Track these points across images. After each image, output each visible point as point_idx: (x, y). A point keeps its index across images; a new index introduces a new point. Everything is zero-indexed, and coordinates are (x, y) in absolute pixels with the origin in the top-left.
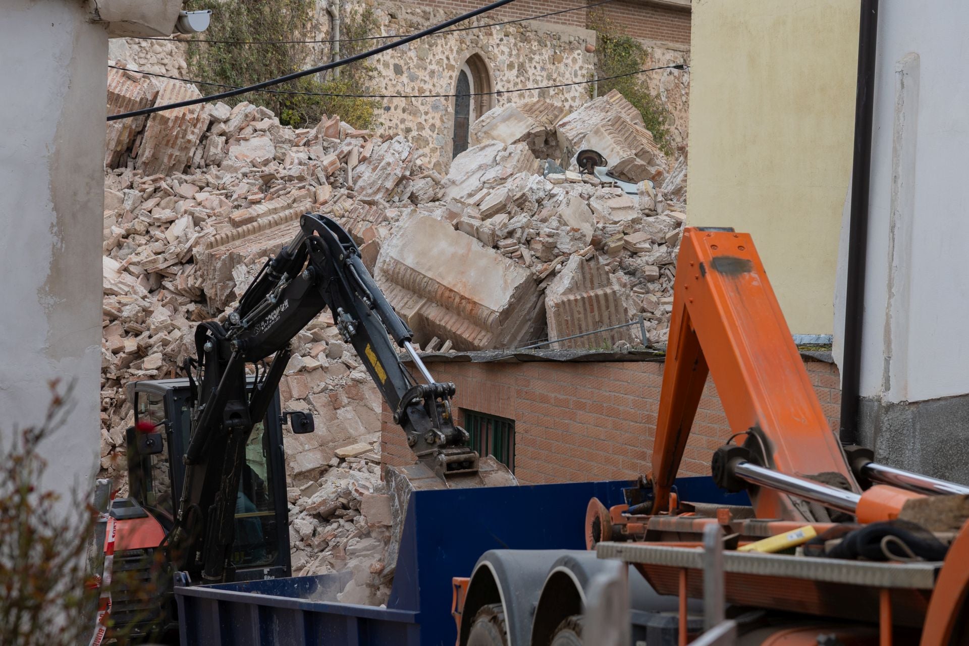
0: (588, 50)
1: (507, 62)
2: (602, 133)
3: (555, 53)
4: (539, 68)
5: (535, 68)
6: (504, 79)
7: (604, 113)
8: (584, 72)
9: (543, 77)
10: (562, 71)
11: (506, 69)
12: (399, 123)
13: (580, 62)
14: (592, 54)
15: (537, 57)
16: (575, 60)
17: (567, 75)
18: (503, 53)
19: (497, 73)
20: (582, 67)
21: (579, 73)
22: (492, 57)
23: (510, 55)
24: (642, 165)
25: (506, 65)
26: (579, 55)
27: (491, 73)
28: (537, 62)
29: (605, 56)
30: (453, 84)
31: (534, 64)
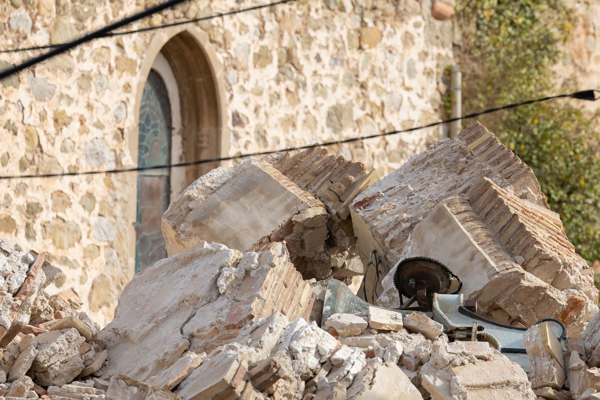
0: (439, 16)
1: (255, 49)
2: (450, 221)
3: (363, 24)
4: (326, 59)
5: (318, 58)
6: (249, 86)
7: (454, 176)
8: (431, 64)
9: (336, 78)
10: (379, 64)
11: (251, 64)
12: (12, 194)
13: (420, 43)
14: (448, 24)
15: (321, 36)
16: (408, 39)
17: (393, 73)
18: (244, 28)
19: (232, 73)
20: (426, 54)
21: (419, 67)
22: (219, 39)
23: (262, 34)
24: (538, 289)
25: (251, 56)
26: (417, 25)
27: (219, 74)
28: (320, 46)
29: (478, 26)
30: (133, 101)
31: (315, 50)
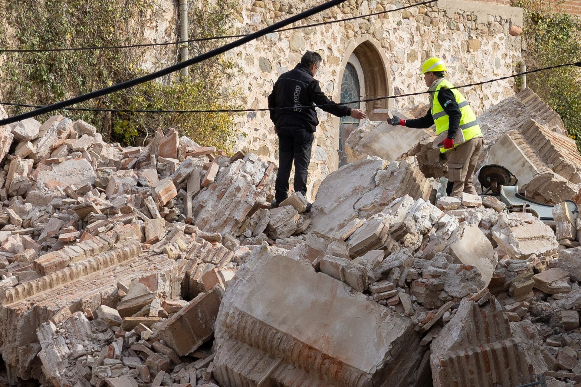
0: (513, 34)
1: (408, 51)
2: (511, 143)
3: (470, 37)
4: (449, 57)
5: (444, 57)
6: (404, 72)
7: (514, 118)
8: (509, 61)
9: (454, 69)
10: (479, 60)
11: (406, 60)
12: (267, 133)
13: (503, 49)
14: (519, 38)
15: (446, 44)
16: (496, 47)
17: (487, 66)
18: (401, 39)
19: (395, 65)
20: (506, 55)
21: (502, 62)
22: (387, 45)
23: (412, 43)
24: (562, 183)
25: (406, 55)
26: (501, 39)
27: (387, 65)
28: (446, 50)
29: (536, 39)
30: (337, 81)
31: (443, 52)
